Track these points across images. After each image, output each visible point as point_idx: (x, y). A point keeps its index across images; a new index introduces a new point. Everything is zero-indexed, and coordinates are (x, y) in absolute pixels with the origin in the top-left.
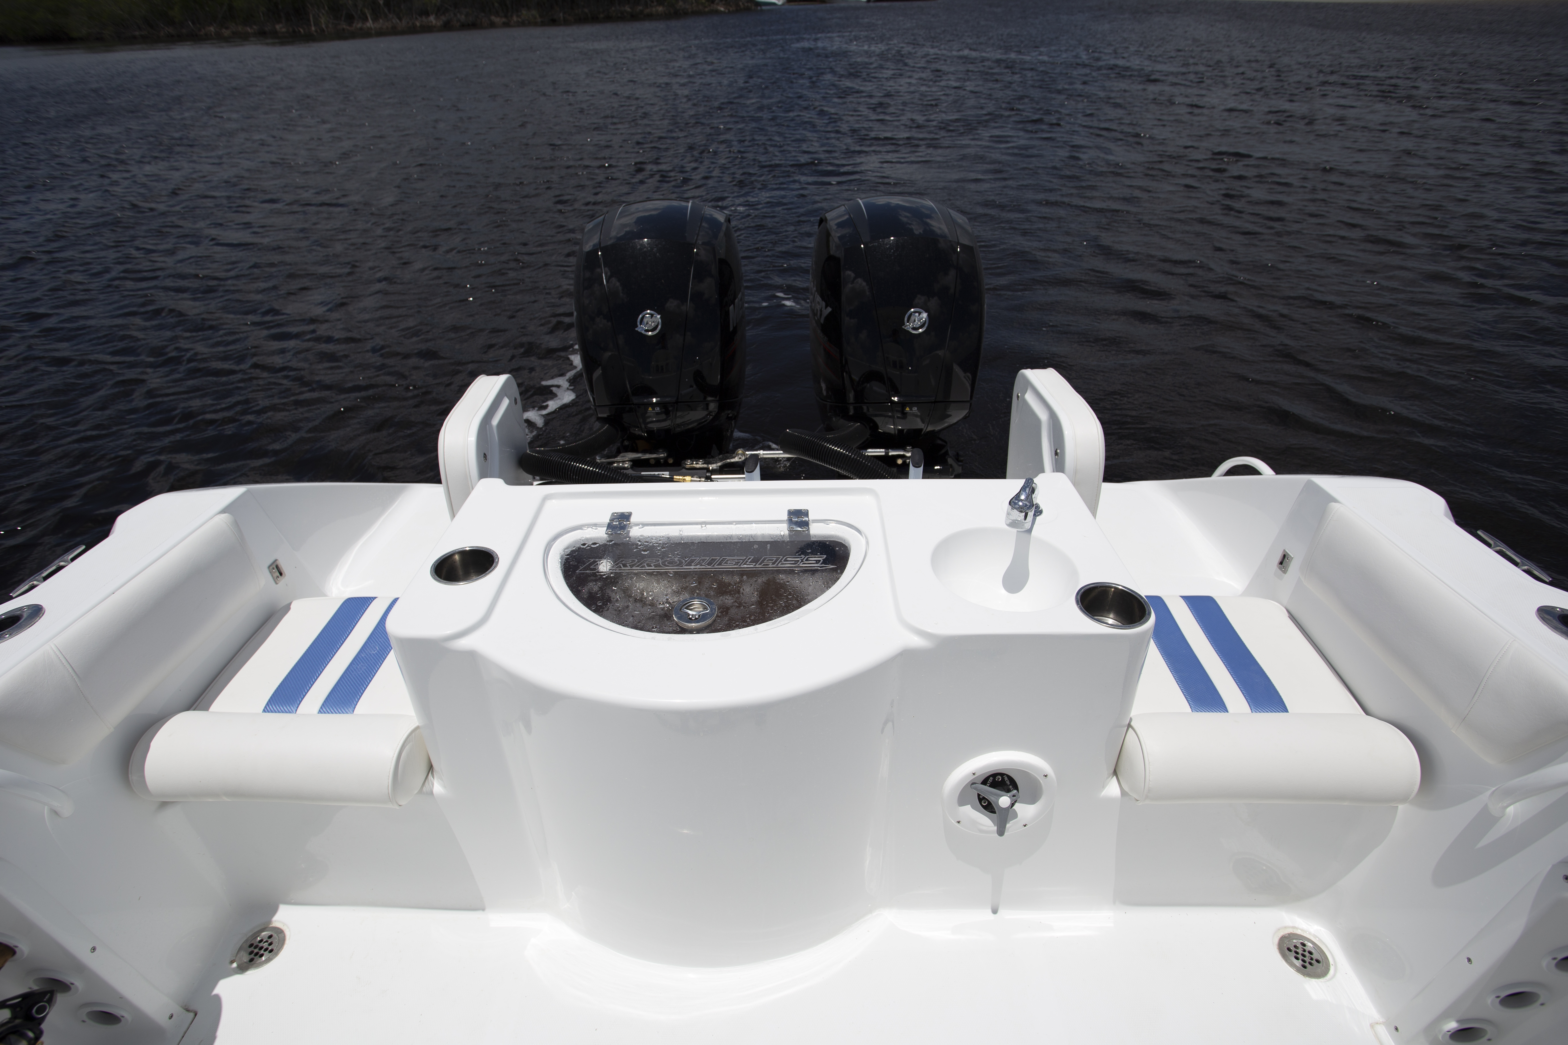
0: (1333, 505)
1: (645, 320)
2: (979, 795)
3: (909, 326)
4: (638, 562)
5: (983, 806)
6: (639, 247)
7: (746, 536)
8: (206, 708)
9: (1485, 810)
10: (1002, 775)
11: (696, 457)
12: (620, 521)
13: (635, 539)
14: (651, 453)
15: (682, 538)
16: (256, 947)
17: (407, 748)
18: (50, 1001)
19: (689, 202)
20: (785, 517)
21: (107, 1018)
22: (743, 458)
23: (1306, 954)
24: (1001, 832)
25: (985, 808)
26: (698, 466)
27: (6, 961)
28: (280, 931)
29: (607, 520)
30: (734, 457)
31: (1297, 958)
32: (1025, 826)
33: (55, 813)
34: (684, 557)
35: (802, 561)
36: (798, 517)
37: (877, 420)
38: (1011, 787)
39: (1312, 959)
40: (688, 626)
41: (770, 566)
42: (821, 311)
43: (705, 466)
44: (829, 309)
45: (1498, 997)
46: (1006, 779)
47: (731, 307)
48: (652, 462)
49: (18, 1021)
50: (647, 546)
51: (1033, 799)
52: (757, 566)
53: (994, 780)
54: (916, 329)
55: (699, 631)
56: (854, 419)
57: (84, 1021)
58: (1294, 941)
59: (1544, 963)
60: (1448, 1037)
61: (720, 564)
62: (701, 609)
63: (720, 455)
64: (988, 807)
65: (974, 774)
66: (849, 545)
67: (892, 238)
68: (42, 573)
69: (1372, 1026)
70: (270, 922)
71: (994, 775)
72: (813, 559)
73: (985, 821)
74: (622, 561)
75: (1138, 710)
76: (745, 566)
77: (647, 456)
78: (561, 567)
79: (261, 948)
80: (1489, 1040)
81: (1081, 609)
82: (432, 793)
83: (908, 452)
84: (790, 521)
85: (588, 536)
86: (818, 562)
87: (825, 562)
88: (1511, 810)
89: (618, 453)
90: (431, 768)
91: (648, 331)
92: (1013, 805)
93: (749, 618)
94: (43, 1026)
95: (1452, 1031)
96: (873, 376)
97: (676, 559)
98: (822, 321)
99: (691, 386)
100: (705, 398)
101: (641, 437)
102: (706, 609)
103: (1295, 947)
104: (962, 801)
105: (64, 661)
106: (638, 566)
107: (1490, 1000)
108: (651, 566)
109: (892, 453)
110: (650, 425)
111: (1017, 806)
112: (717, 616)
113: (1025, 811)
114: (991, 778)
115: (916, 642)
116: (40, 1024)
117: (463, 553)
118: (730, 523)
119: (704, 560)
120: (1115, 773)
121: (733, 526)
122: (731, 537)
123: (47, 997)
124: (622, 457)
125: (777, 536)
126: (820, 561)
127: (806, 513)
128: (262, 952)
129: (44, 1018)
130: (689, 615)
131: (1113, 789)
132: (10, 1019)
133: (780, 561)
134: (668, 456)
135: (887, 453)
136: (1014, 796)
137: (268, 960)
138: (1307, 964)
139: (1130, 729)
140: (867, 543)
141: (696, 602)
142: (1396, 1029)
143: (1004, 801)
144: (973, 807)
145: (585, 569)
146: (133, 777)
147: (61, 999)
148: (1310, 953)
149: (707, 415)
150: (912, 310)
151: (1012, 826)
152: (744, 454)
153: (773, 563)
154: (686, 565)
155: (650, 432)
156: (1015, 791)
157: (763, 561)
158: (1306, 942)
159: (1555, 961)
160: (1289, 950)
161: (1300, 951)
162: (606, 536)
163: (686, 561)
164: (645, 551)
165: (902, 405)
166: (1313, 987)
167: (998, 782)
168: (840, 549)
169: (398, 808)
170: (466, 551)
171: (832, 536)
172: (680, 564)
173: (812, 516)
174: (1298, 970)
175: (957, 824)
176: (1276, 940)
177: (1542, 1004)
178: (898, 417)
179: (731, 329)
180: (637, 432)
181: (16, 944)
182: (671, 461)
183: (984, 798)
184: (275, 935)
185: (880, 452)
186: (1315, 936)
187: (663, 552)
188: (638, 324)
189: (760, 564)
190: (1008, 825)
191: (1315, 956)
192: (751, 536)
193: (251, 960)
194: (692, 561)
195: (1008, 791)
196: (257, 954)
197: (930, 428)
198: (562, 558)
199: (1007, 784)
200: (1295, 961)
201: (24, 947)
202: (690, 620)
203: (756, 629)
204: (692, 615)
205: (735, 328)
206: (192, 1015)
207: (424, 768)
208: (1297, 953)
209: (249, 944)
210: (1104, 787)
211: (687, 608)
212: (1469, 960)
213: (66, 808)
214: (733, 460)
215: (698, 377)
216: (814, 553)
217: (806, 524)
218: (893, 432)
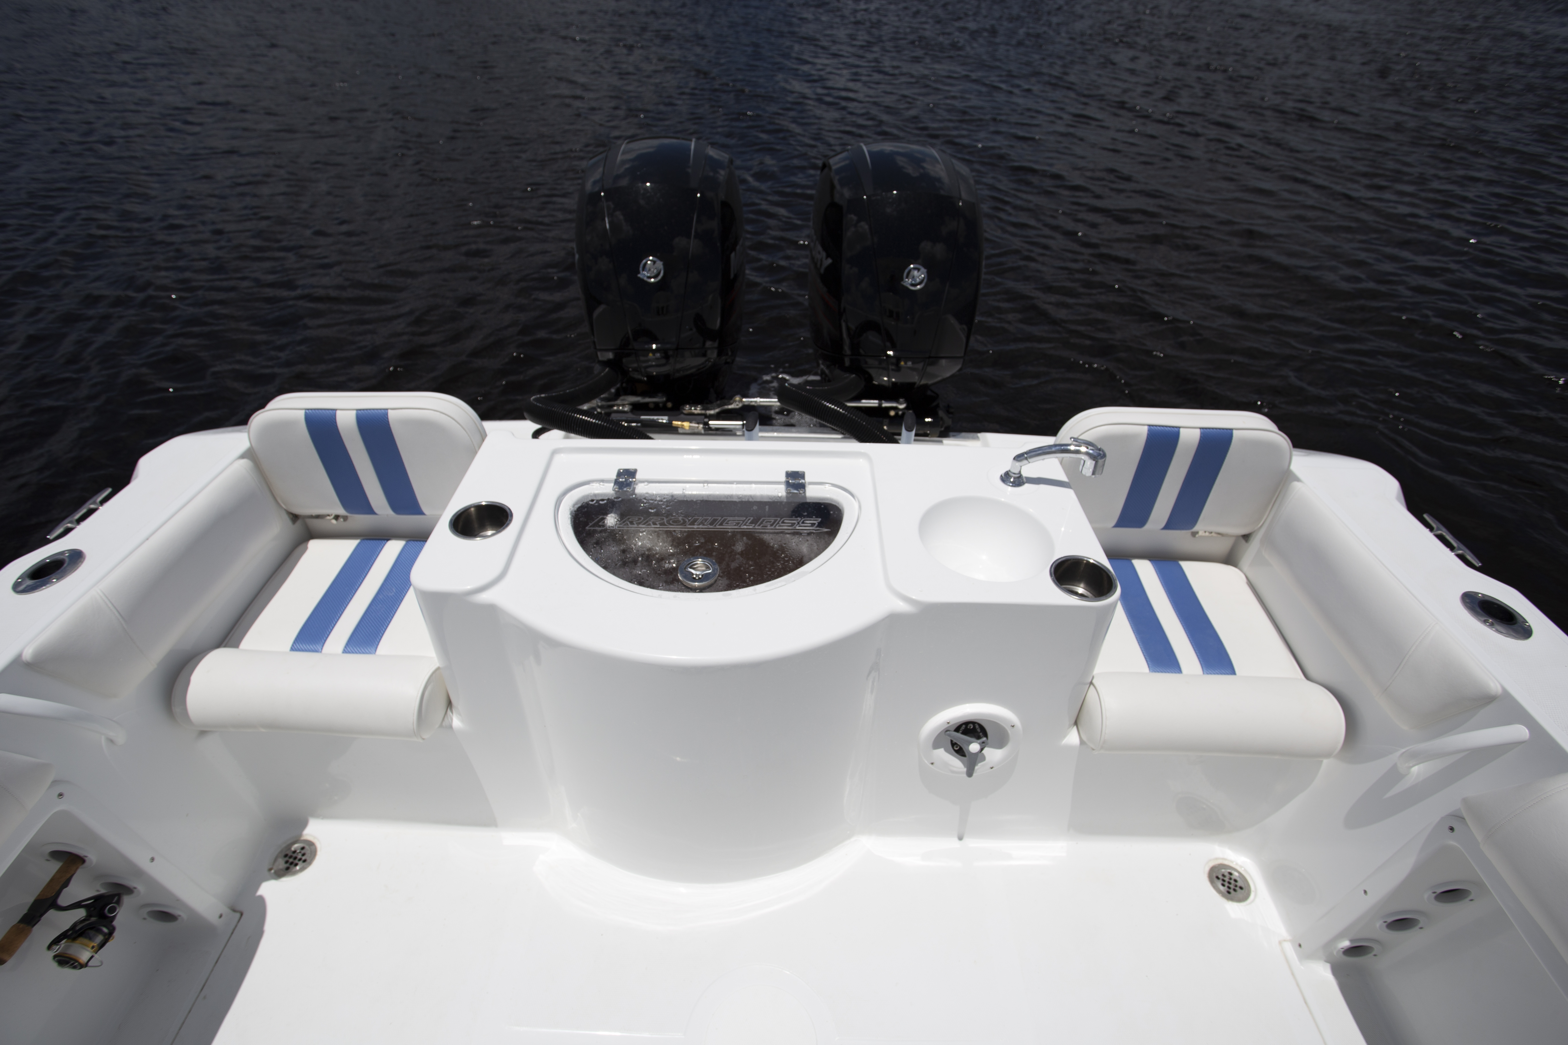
0: (1296, 484)
1: (647, 267)
2: (952, 741)
3: (907, 282)
4: (644, 520)
5: (955, 751)
6: (642, 191)
7: (746, 496)
8: (236, 645)
9: (1395, 767)
10: (973, 723)
11: (695, 403)
12: (626, 477)
13: (641, 495)
14: (650, 397)
15: (685, 496)
16: (291, 857)
17: (429, 688)
18: (118, 902)
19: (691, 140)
20: (783, 478)
21: (165, 916)
22: (740, 405)
23: (1232, 882)
24: (970, 773)
25: (957, 751)
26: (696, 412)
27: (77, 868)
28: (311, 844)
29: (614, 476)
30: (731, 404)
31: (1223, 885)
32: (992, 768)
33: (111, 741)
34: (686, 516)
35: (798, 523)
36: (795, 479)
37: (872, 372)
38: (981, 734)
39: (1236, 886)
40: (692, 585)
41: (769, 527)
42: (821, 261)
43: (703, 412)
44: (830, 261)
45: (1385, 922)
46: (977, 726)
47: (733, 255)
48: (652, 406)
49: (93, 919)
50: (652, 504)
51: (1001, 743)
52: (756, 527)
53: (966, 727)
54: (915, 285)
55: (702, 590)
56: (850, 370)
57: (145, 919)
58: (1223, 870)
59: (1426, 896)
60: (1341, 953)
61: (721, 524)
62: (704, 568)
63: (717, 400)
64: (960, 751)
65: (948, 723)
66: (843, 508)
67: (895, 192)
68: (75, 516)
69: (1280, 943)
70: (301, 835)
71: (967, 723)
72: (809, 522)
73: (956, 763)
74: (629, 519)
75: (1100, 668)
76: (745, 527)
77: (647, 400)
78: (571, 523)
79: (295, 858)
80: (1375, 955)
81: (1054, 581)
82: (451, 727)
83: (901, 404)
84: (788, 484)
85: (597, 492)
86: (813, 525)
87: (820, 525)
88: (1415, 769)
89: (617, 396)
90: (450, 704)
91: (650, 278)
92: (982, 749)
93: (749, 578)
94: (115, 923)
95: (1345, 948)
96: (869, 326)
97: (680, 518)
98: (822, 271)
99: (691, 329)
100: (704, 344)
101: (640, 381)
102: (708, 568)
103: (1223, 875)
104: (936, 745)
105: (110, 605)
106: (644, 524)
107: (1379, 924)
108: (656, 524)
109: (885, 405)
110: (649, 370)
111: (986, 751)
112: (719, 576)
113: (993, 755)
114: (964, 726)
115: (902, 607)
116: (112, 921)
117: (479, 508)
118: (731, 483)
119: (706, 520)
120: (1076, 723)
121: (734, 486)
122: (731, 496)
123: (116, 899)
124: (623, 400)
125: (774, 497)
126: (815, 524)
127: (801, 475)
128: (296, 861)
129: (114, 917)
130: (693, 574)
131: (1073, 738)
132: (87, 916)
133: (778, 523)
134: (667, 401)
135: (880, 404)
136: (983, 743)
137: (302, 869)
138: (1231, 891)
139: (1092, 686)
140: (860, 507)
141: (699, 561)
142: (1300, 945)
143: (974, 747)
144: (946, 751)
145: (593, 526)
146: (177, 710)
147: (126, 900)
148: (1236, 881)
149: (706, 361)
150: (912, 266)
151: (980, 768)
152: (741, 401)
153: (772, 525)
154: (690, 524)
155: (650, 377)
156: (984, 739)
157: (762, 523)
158: (1233, 872)
159: (1435, 895)
160: (1218, 878)
161: (1227, 879)
162: (612, 492)
163: (689, 520)
164: (651, 509)
165: (897, 359)
166: (1232, 908)
167: (970, 729)
168: (834, 513)
169: (421, 741)
170: (482, 505)
171: (827, 499)
172: (684, 523)
173: (808, 479)
174: (1223, 895)
175: (931, 765)
176: (1207, 869)
177: (1421, 928)
178: (893, 370)
179: (732, 276)
180: (637, 376)
181: (86, 854)
182: (669, 405)
183: (956, 744)
184: (307, 847)
185: (874, 403)
186: (1241, 867)
187: (668, 511)
188: (641, 269)
189: (759, 525)
190: (976, 768)
191: (1239, 884)
192: (751, 496)
193: (288, 869)
194: (695, 521)
195: (978, 738)
196: (292, 863)
197: (923, 382)
198: (571, 514)
199: (977, 732)
200: (1222, 888)
201: (92, 857)
202: (694, 580)
203: (755, 590)
204: (696, 575)
205: (736, 276)
206: (238, 915)
207: (443, 703)
208: (1224, 881)
209: (284, 854)
210: (1065, 737)
211: (691, 568)
212: (1365, 892)
213: (120, 737)
214: (730, 407)
215: (699, 322)
216: (809, 516)
217: (803, 486)
218: (887, 384)
